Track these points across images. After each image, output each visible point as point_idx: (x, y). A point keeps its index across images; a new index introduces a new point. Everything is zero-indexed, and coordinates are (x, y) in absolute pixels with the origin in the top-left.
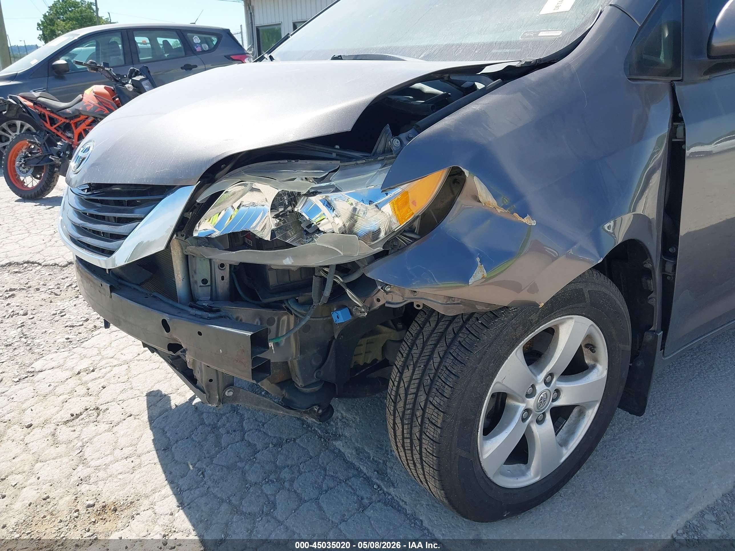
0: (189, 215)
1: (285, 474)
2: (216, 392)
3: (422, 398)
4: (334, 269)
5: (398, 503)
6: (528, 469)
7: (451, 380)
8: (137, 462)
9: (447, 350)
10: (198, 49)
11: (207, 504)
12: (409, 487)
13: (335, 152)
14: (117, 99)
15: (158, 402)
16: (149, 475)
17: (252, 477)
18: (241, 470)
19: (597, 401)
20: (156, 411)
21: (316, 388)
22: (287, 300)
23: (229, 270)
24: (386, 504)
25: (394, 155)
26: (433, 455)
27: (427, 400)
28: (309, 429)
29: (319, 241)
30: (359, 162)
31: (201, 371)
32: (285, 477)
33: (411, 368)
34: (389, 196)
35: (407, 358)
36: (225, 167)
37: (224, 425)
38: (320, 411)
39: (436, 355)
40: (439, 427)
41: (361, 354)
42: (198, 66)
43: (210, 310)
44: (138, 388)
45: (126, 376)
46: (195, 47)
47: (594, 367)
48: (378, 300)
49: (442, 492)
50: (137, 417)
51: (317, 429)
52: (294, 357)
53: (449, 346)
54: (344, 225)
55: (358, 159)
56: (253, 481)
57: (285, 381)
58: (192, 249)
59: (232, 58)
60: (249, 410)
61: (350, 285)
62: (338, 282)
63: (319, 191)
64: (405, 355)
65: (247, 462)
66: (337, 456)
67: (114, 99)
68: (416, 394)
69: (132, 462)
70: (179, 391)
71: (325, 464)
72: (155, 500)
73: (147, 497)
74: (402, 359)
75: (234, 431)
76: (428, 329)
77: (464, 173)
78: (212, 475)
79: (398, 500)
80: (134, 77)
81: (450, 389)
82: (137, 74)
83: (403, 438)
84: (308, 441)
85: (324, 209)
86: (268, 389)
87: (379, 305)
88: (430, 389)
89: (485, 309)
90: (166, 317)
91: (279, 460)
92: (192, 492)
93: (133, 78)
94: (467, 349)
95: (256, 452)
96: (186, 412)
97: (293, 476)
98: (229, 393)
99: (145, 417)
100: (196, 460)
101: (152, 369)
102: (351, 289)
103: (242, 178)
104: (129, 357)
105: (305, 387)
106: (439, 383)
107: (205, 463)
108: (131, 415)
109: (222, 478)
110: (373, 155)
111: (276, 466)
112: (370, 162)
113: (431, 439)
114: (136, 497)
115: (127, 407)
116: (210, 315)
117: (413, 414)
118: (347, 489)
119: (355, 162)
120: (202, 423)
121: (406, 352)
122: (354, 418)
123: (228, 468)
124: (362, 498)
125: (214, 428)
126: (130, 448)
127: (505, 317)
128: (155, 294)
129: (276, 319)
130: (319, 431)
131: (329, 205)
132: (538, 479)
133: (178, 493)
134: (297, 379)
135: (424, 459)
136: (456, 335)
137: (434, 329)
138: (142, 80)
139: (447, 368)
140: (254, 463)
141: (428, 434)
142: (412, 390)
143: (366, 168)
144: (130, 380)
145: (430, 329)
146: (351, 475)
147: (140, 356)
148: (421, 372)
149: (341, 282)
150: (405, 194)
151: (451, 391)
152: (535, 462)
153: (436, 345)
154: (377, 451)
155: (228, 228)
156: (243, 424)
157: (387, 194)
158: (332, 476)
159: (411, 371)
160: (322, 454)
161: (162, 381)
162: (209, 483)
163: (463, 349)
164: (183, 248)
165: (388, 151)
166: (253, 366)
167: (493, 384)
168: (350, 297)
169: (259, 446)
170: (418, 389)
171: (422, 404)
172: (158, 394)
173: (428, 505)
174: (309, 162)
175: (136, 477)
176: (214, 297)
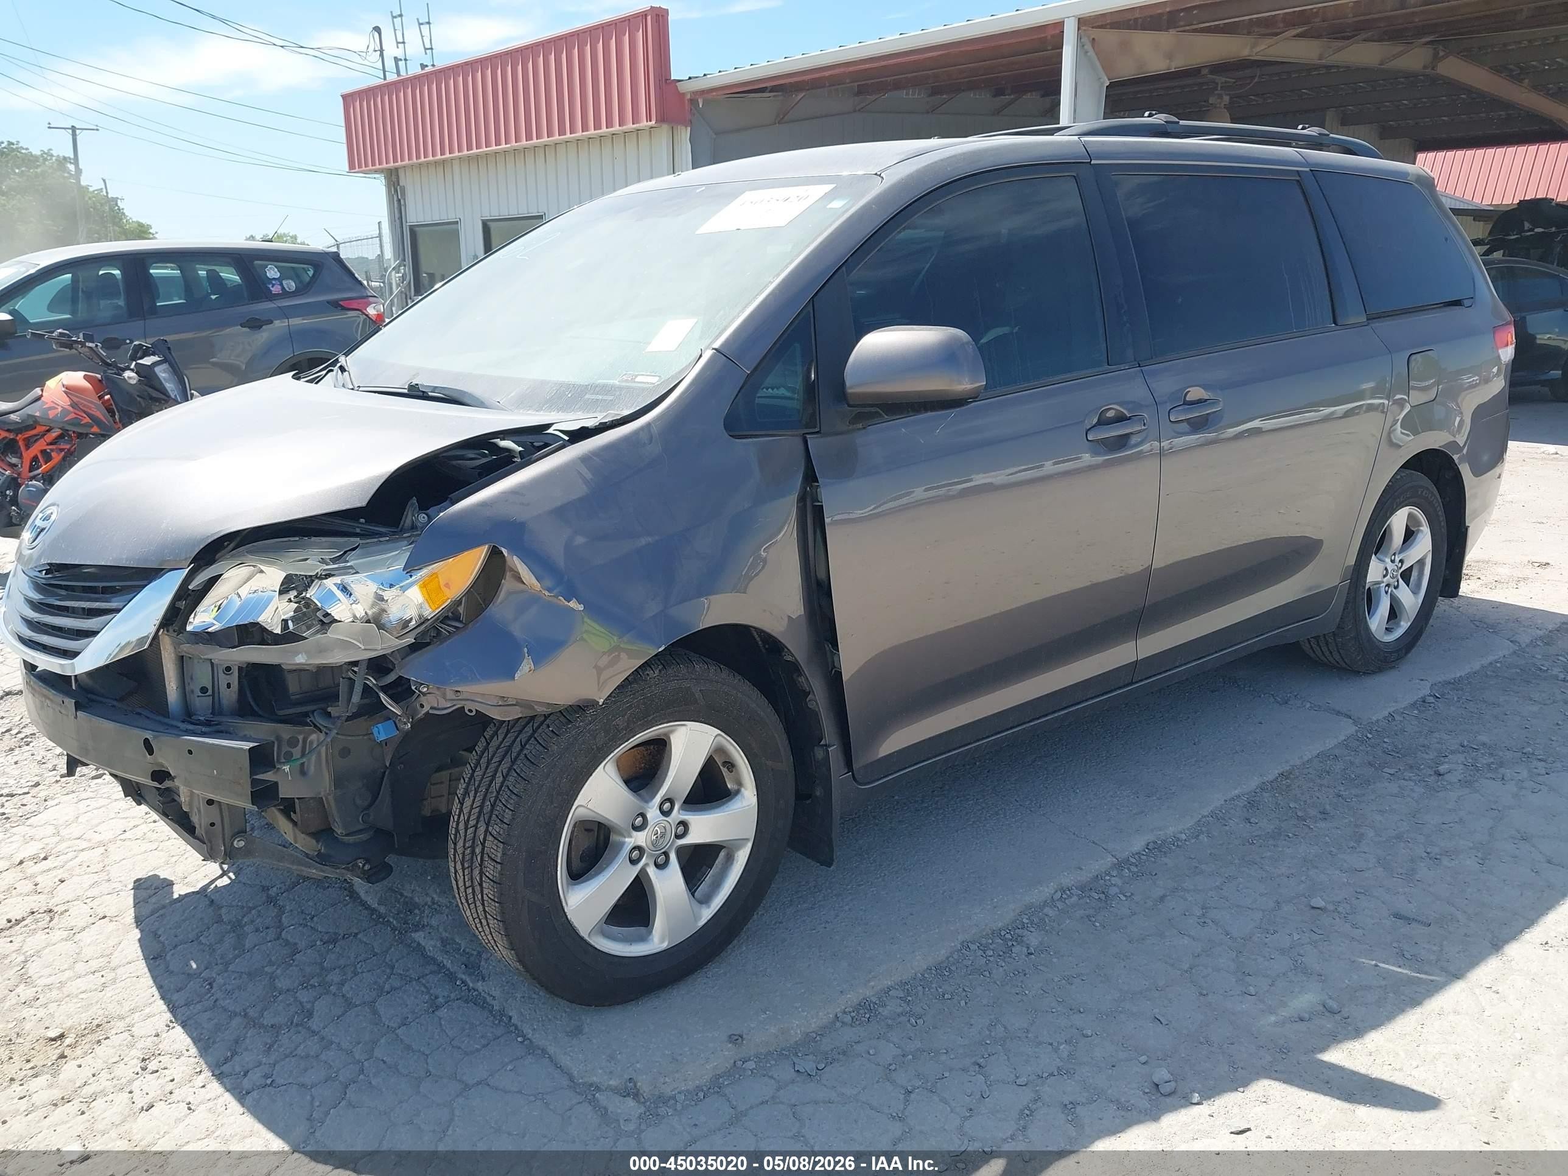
0: (182, 604)
1: (335, 977)
2: (221, 841)
3: (482, 829)
4: (364, 666)
5: (485, 999)
6: (650, 932)
7: (512, 801)
8: (110, 976)
9: (512, 766)
10: (276, 289)
11: (210, 1019)
12: (504, 979)
13: (358, 527)
14: (107, 397)
15: (150, 897)
16: (128, 992)
17: (282, 984)
18: (268, 977)
19: (748, 840)
20: (146, 910)
21: (363, 837)
22: (313, 712)
23: (237, 675)
24: (467, 1002)
25: (419, 532)
26: (494, 901)
27: (487, 831)
28: (381, 920)
29: (333, 633)
30: (381, 539)
31: (199, 811)
32: (332, 980)
33: (472, 794)
34: (413, 578)
35: (468, 784)
36: (228, 545)
37: (252, 921)
38: (367, 867)
39: (499, 774)
40: (499, 863)
41: (443, 796)
42: (275, 322)
43: (208, 723)
44: (119, 879)
45: (101, 864)
46: (270, 286)
47: (738, 792)
48: (422, 706)
49: (513, 952)
50: (114, 919)
51: (391, 920)
52: (328, 792)
53: (513, 762)
54: (366, 613)
55: (381, 535)
56: (284, 988)
57: (323, 831)
58: (186, 648)
59: (341, 306)
60: (294, 900)
61: (384, 689)
62: (371, 685)
63: (333, 573)
64: (467, 780)
65: (279, 966)
66: (413, 951)
67: (100, 398)
68: (476, 826)
69: (102, 976)
70: (186, 881)
71: (394, 961)
72: (133, 1022)
73: (121, 1018)
74: (464, 786)
75: (267, 928)
76: (495, 743)
77: (502, 553)
78: (225, 984)
79: (485, 996)
80: (141, 358)
81: (510, 813)
82: (146, 353)
83: (466, 888)
84: (376, 935)
85: (339, 594)
86: (302, 847)
87: (423, 712)
88: (490, 817)
89: (545, 709)
90: (148, 735)
91: (327, 960)
92: (191, 1008)
93: (140, 361)
94: (532, 763)
95: (296, 952)
96: (195, 908)
97: (344, 977)
98: (239, 844)
99: (130, 915)
100: (203, 968)
101: (145, 852)
102: (385, 693)
103: (243, 559)
104: (107, 836)
105: (347, 835)
106: (499, 807)
107: (215, 971)
108: (104, 917)
109: (239, 988)
110: (401, 531)
111: (322, 968)
112: (397, 538)
113: (490, 880)
114: (105, 1019)
115: (98, 906)
116: (204, 729)
117: (473, 852)
118: (417, 988)
119: (376, 540)
120: (219, 920)
121: (469, 776)
122: (450, 902)
123: (249, 974)
124: (437, 997)
125: (237, 926)
126: (101, 960)
127: (581, 721)
128: (139, 710)
129: (301, 738)
130: (395, 922)
131: (344, 589)
132: (665, 945)
133: (173, 1009)
134: (336, 825)
135: (487, 909)
136: (523, 747)
137: (501, 743)
138: (155, 364)
139: (509, 788)
140: (291, 965)
141: (487, 874)
142: (472, 823)
143: (390, 545)
144: (107, 868)
145: (497, 743)
146: (427, 972)
147: (127, 833)
148: (482, 797)
149: (374, 684)
150: (434, 575)
151: (513, 815)
152: (659, 922)
153: (500, 762)
154: (472, 941)
155: (233, 618)
156: (281, 918)
157: (411, 576)
158: (401, 974)
159: (472, 798)
160: (393, 949)
161: (160, 867)
162: (219, 995)
163: (528, 763)
164: (176, 645)
165: (413, 527)
166: (252, 788)
167: (574, 808)
168: (384, 702)
169: (302, 945)
170: (478, 818)
171: (482, 837)
172: (151, 885)
173: (524, 997)
174: (324, 539)
175: (107, 995)
176: (217, 709)
